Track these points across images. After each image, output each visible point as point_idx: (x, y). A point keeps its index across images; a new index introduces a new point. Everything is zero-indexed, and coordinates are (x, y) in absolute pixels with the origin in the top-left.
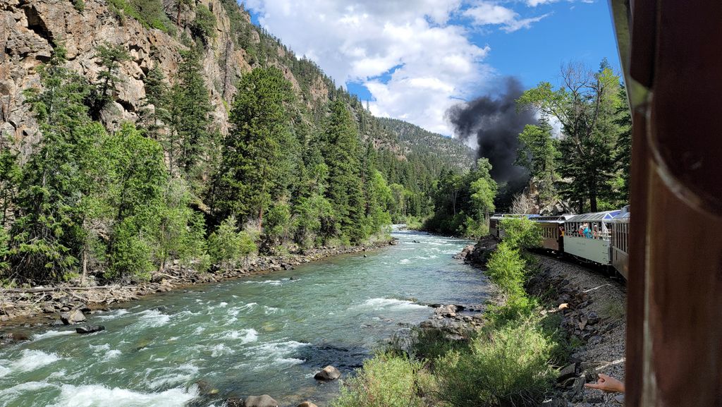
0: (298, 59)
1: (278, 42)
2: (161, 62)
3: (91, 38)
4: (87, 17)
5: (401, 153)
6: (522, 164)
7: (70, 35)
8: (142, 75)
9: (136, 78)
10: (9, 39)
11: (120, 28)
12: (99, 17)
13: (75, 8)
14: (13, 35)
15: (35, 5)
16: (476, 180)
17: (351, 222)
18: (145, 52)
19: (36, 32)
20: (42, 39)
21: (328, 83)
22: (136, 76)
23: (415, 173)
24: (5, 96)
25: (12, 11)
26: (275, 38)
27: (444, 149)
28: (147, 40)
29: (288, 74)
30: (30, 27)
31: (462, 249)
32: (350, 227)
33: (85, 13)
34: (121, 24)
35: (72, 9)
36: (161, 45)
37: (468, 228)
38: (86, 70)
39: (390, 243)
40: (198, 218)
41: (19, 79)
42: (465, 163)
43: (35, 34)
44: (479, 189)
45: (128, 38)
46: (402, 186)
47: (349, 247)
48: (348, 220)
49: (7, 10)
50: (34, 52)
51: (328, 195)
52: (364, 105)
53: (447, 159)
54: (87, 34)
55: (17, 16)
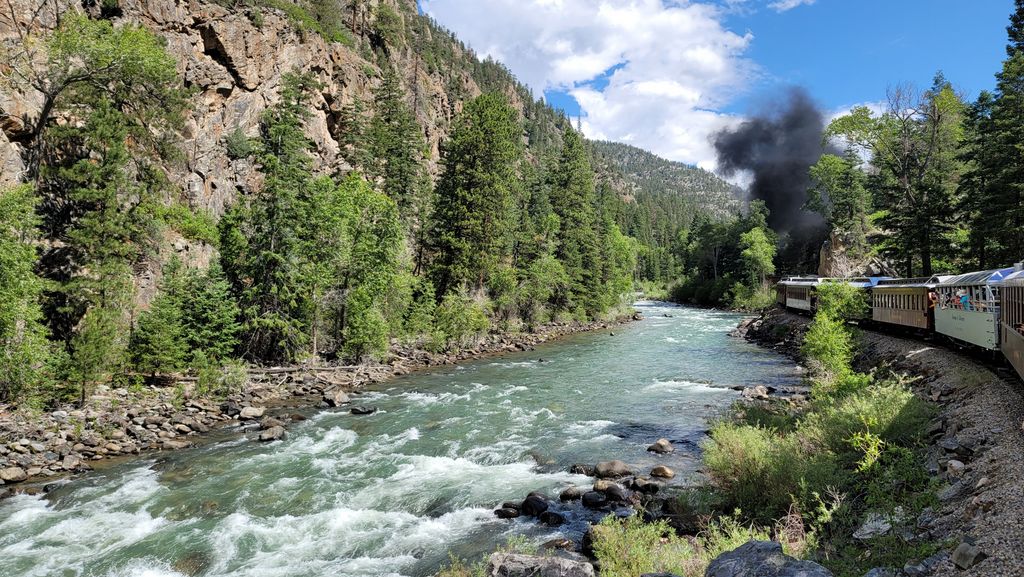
0: (481, 61)
1: (453, 38)
2: (346, 86)
3: (272, 63)
4: (268, 35)
5: (627, 191)
6: (815, 208)
7: (250, 60)
8: (324, 104)
9: (318, 109)
10: (188, 69)
11: (302, 46)
12: (281, 34)
13: (253, 24)
14: (192, 65)
15: (212, 24)
16: (748, 230)
17: (585, 290)
18: (328, 75)
19: (214, 58)
20: (221, 67)
21: (524, 94)
22: (318, 105)
23: (649, 220)
24: (188, 141)
25: (187, 33)
26: (448, 31)
27: (688, 185)
28: (329, 59)
29: (469, 83)
30: (206, 52)
31: (736, 324)
32: (584, 297)
33: (264, 30)
34: (302, 42)
35: (251, 27)
36: (344, 63)
37: (736, 297)
38: (268, 103)
39: (634, 318)
40: (426, 287)
41: (202, 118)
42: (717, 204)
43: (213, 61)
44: (752, 243)
45: (310, 57)
46: (635, 239)
47: (586, 323)
48: (582, 288)
49: (182, 32)
50: (214, 84)
51: (559, 254)
52: (574, 124)
53: (691, 199)
54: (268, 57)
55: (192, 39)
